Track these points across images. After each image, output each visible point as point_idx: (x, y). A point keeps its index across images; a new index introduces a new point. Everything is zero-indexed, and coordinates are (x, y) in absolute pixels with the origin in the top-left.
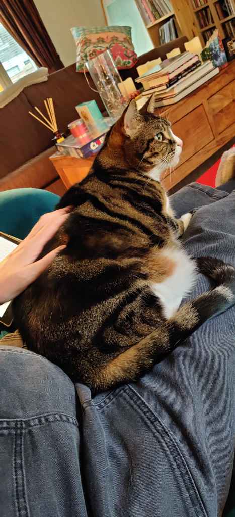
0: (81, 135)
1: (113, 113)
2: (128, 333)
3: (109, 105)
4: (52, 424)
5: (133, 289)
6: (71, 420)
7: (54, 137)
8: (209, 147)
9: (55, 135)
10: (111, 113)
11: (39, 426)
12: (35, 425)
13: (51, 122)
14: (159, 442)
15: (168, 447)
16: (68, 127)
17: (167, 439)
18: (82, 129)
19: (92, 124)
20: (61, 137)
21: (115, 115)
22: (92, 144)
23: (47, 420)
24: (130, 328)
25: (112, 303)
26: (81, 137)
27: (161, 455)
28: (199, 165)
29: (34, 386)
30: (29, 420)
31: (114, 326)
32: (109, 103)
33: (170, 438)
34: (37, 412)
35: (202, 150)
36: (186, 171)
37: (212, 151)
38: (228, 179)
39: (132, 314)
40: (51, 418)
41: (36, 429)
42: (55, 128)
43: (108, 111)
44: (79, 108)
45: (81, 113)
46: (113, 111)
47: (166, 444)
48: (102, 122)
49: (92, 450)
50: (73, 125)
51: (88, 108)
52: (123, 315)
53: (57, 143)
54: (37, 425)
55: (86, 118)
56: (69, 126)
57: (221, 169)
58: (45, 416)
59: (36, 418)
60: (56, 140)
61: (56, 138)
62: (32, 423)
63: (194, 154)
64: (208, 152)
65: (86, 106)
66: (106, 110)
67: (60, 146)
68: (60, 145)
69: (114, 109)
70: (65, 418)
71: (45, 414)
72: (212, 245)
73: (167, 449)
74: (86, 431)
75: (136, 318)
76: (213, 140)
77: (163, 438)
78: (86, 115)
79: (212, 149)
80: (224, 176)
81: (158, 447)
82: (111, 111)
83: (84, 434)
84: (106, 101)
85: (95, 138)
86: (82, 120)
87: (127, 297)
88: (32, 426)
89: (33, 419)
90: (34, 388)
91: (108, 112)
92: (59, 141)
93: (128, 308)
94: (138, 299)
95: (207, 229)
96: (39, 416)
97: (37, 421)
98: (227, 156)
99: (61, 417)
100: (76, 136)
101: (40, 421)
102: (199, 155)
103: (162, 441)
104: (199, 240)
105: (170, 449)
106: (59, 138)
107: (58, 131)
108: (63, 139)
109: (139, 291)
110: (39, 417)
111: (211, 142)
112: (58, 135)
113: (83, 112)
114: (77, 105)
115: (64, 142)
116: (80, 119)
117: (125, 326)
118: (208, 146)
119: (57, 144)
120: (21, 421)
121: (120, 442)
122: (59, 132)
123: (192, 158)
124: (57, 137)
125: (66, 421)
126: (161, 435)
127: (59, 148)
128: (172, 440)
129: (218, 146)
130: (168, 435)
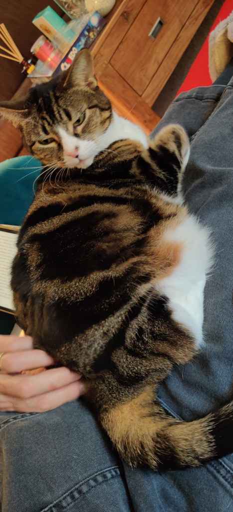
0: (48, 56)
1: (75, 14)
2: (145, 355)
3: (66, 6)
4: (88, 495)
5: (135, 300)
6: (109, 475)
7: (22, 69)
8: (197, 11)
9: (22, 65)
10: (72, 15)
11: (73, 504)
12: (68, 505)
13: (11, 51)
14: (215, 477)
15: (226, 480)
16: (32, 53)
17: (223, 472)
18: (47, 49)
19: (56, 36)
20: (30, 65)
21: (77, 17)
22: (62, 65)
23: (80, 492)
24: (145, 349)
25: (113, 322)
26: (49, 59)
27: (221, 491)
28: (190, 40)
29: (57, 453)
30: (60, 501)
31: (126, 348)
32: (66, 3)
33: (226, 469)
34: (67, 486)
35: (190, 20)
36: (177, 55)
37: (200, 18)
38: (223, 67)
39: (141, 331)
40: (85, 489)
41: (71, 509)
42: (19, 57)
43: (68, 13)
44: (36, 22)
45: (41, 27)
46: (74, 12)
47: (224, 477)
48: (66, 31)
49: (142, 505)
50: (36, 48)
51: (46, 19)
52: (131, 334)
53: (27, 74)
54: (71, 503)
55: (48, 31)
56: (32, 51)
57: (212, 56)
58: (77, 489)
59: (68, 495)
60: (26, 71)
61: (24, 68)
62: (64, 504)
63: (181, 30)
64: (196, 19)
65: (42, 17)
66: (64, 13)
67: (33, 78)
68: (32, 76)
69: (73, 9)
70: (100, 479)
71: (77, 486)
72: (220, 189)
73: (226, 483)
74: (131, 483)
75: (147, 336)
76: (197, 4)
77: (219, 472)
78: (46, 27)
79: (200, 14)
80: (218, 63)
81: (215, 484)
82: (72, 12)
83: (129, 487)
84: (61, 3)
85: (63, 57)
86: (45, 36)
87: (129, 312)
88: (65, 507)
89: (64, 499)
90: (57, 456)
91: (69, 16)
92: (29, 72)
93: (134, 325)
94: (144, 309)
95: (208, 167)
96: (70, 491)
97: (69, 499)
98: (214, 38)
99: (95, 480)
100: (44, 60)
101: (73, 497)
102: (188, 27)
103: (218, 475)
104: (203, 186)
105: (229, 483)
106: (28, 68)
107: (24, 60)
108: (32, 67)
109: (143, 299)
110: (72, 492)
111: (196, 6)
112: (26, 64)
113: (42, 25)
114: (33, 18)
115: (34, 70)
116: (42, 37)
117: (139, 348)
118: (195, 11)
119: (28, 76)
120: (51, 508)
121: (172, 482)
122: (26, 59)
123: (180, 34)
124: (26, 66)
125: (103, 482)
126: (215, 469)
127: (32, 80)
128: (229, 472)
129: (206, 8)
130: (224, 466)
